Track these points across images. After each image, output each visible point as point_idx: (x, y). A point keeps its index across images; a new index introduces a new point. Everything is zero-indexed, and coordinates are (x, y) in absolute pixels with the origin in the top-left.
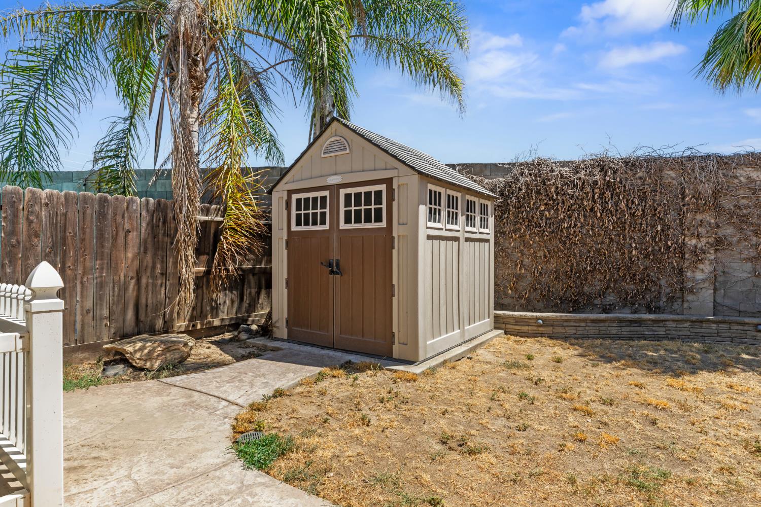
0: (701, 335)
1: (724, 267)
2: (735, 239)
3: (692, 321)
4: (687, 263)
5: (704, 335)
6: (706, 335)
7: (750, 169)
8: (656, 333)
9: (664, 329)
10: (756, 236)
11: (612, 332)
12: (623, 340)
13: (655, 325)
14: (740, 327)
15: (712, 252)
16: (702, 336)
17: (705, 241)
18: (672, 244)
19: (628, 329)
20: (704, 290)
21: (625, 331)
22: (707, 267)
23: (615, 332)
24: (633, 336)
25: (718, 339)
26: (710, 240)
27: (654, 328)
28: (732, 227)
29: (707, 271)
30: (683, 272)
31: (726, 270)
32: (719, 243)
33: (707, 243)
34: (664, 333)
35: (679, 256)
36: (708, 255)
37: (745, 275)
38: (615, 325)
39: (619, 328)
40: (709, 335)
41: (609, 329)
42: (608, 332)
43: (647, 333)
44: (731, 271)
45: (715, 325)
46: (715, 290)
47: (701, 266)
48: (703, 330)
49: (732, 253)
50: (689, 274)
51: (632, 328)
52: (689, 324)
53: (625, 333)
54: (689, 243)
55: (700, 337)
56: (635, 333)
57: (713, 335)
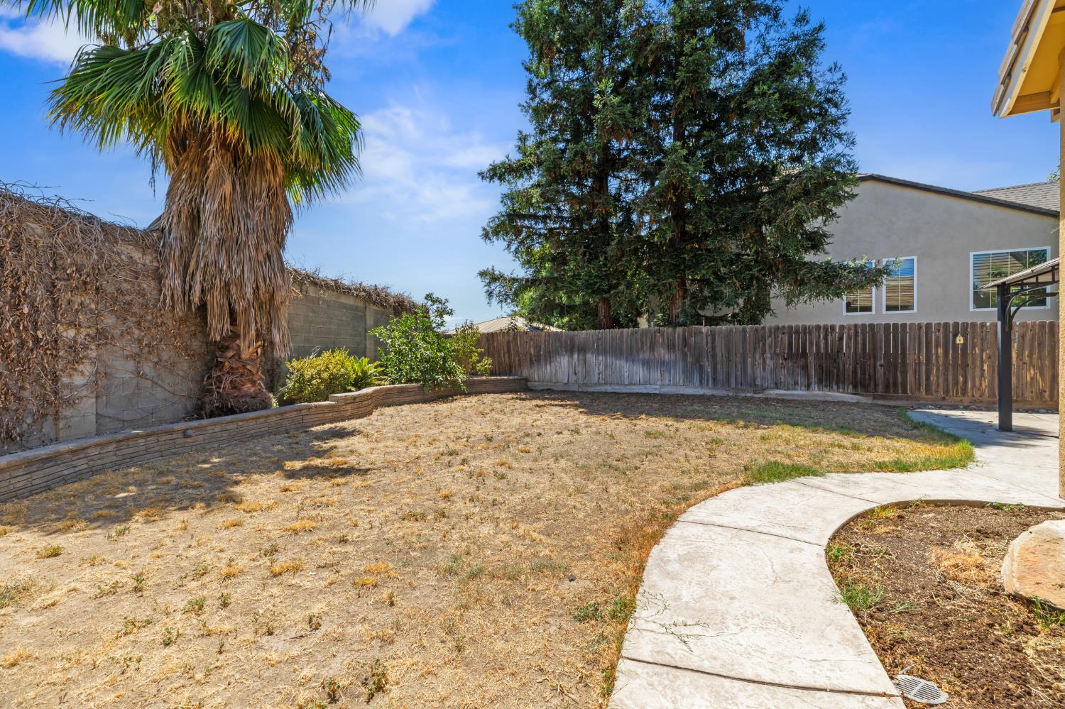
0: (129, 456)
1: (106, 367)
2: (117, 332)
3: (118, 441)
4: (61, 365)
5: (132, 455)
6: (135, 455)
7: (131, 247)
8: (77, 469)
9: (84, 461)
10: (139, 329)
11: (18, 485)
12: (37, 494)
13: (74, 458)
14: (169, 437)
15: (94, 347)
16: (131, 458)
17: (84, 333)
18: (43, 336)
19: (41, 473)
20: (84, 400)
21: (38, 477)
22: (87, 368)
23: (21, 484)
24: (49, 483)
25: (149, 456)
26: (91, 332)
27: (74, 463)
28: (114, 316)
29: (87, 373)
30: (56, 376)
31: (108, 370)
32: (102, 336)
33: (88, 335)
34: (86, 466)
35: (52, 354)
36: (89, 352)
37: (127, 376)
38: (21, 472)
39: (29, 476)
40: (138, 454)
41: (13, 481)
42: (12, 487)
43: (66, 472)
44: (114, 371)
45: (143, 440)
46: (97, 397)
47: (81, 367)
48: (130, 450)
49: (115, 349)
50: (65, 380)
51: (47, 471)
52: (114, 445)
53: (37, 482)
54: (64, 334)
55: (128, 460)
56: (51, 477)
57: (142, 453)
